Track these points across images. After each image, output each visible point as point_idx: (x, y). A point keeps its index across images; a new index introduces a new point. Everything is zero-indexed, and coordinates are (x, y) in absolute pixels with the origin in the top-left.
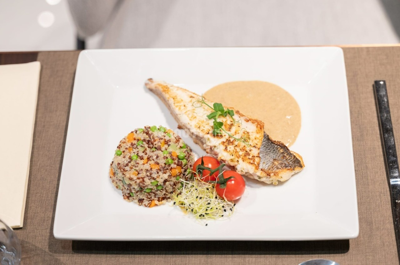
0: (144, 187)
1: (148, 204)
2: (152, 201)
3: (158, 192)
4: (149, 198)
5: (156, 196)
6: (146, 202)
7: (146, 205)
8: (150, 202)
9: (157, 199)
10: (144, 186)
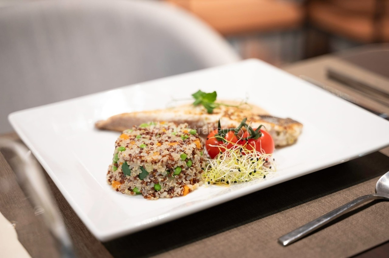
0: (173, 165)
1: (181, 192)
2: (183, 187)
3: (189, 172)
4: (180, 184)
5: (187, 179)
6: (178, 190)
7: (180, 194)
8: (182, 188)
9: (189, 182)
10: (174, 163)
